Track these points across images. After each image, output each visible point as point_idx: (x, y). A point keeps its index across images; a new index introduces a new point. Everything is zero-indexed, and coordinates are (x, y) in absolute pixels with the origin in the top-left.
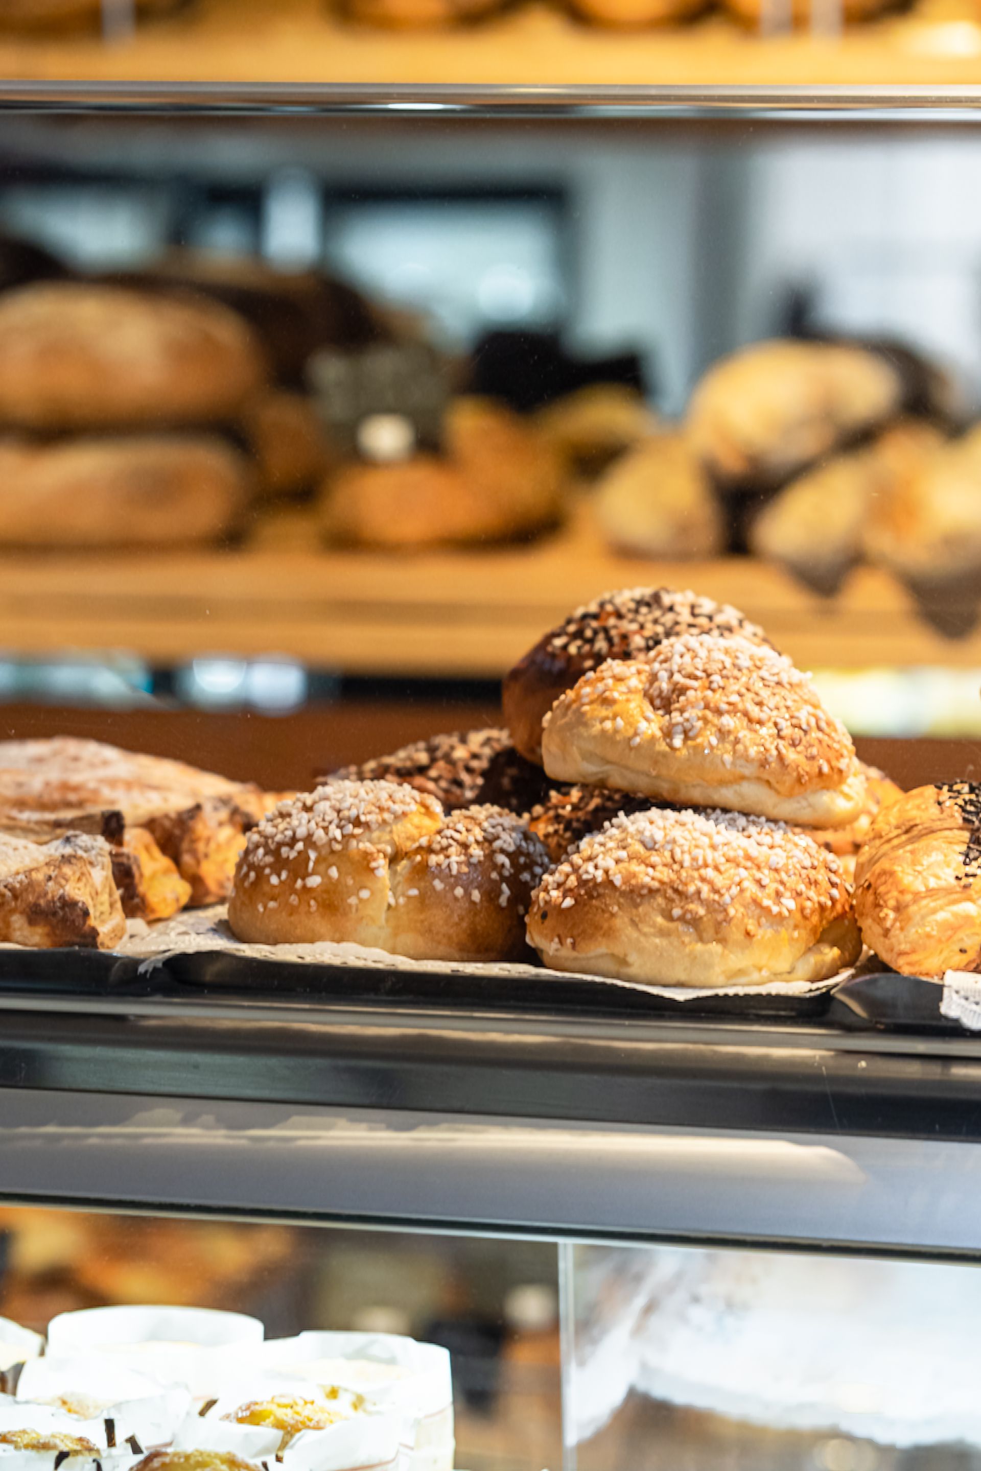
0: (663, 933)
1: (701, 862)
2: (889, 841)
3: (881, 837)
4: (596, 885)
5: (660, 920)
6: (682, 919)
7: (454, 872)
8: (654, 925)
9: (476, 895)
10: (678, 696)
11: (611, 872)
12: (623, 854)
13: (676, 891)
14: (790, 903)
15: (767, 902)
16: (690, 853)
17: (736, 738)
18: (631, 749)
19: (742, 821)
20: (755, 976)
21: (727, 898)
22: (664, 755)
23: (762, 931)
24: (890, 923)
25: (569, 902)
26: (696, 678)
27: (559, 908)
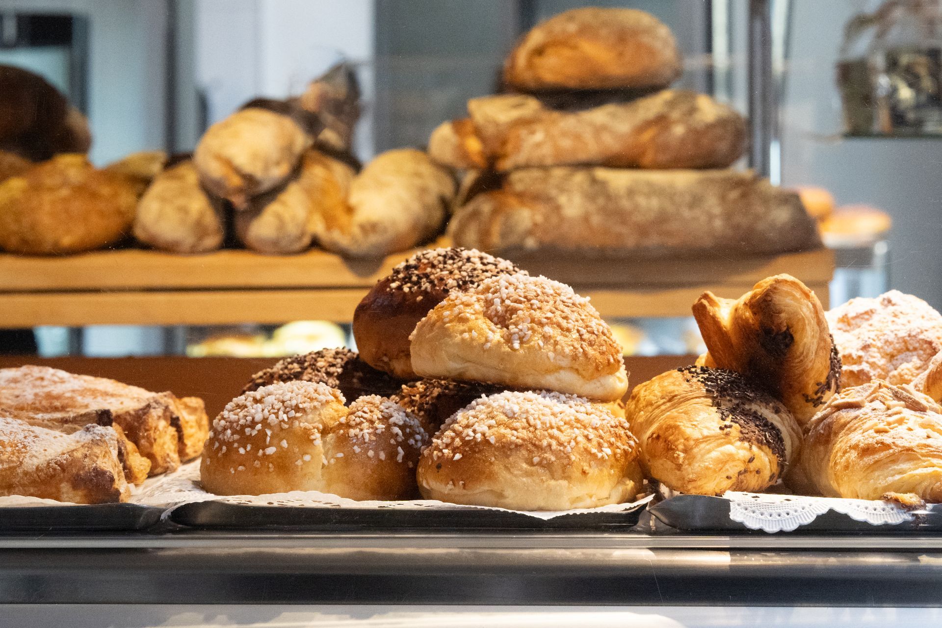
0: (528, 474)
1: (548, 425)
2: (658, 407)
3: (651, 404)
4: (476, 444)
5: (525, 466)
6: (540, 464)
7: (367, 440)
8: (521, 470)
9: (382, 456)
10: (511, 315)
11: (487, 435)
12: (493, 422)
13: (534, 445)
14: (608, 451)
15: (594, 451)
16: (540, 419)
17: (555, 341)
18: (484, 351)
19: (563, 397)
20: (588, 502)
21: (569, 449)
22: (508, 354)
23: (593, 471)
24: (681, 461)
25: (458, 456)
26: (520, 302)
27: (451, 461)
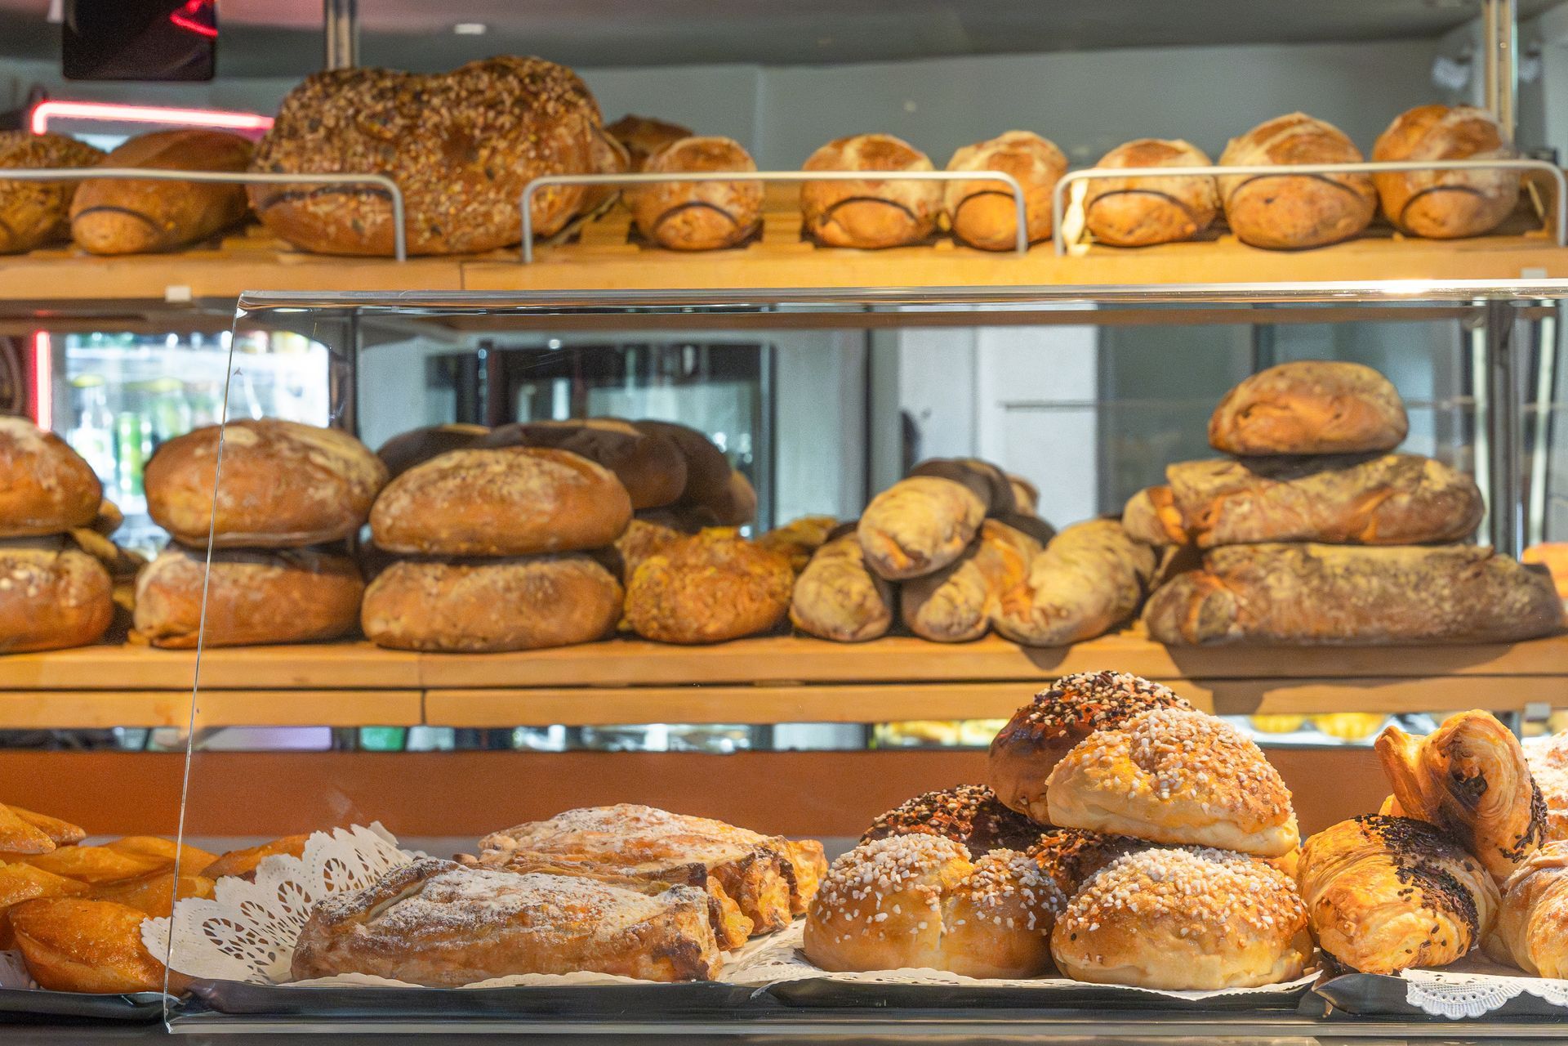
0: (1175, 948)
1: (1199, 890)
2: (1331, 865)
3: (1323, 862)
4: (1116, 912)
5: (1172, 938)
6: (1189, 936)
7: (993, 905)
8: (1167, 943)
9: (1010, 922)
10: (1160, 758)
11: (1128, 901)
12: (1136, 886)
13: (1182, 914)
14: (1269, 919)
15: (1253, 920)
16: (1189, 883)
17: (1210, 789)
18: (1129, 801)
19: (1219, 855)
20: (1247, 979)
21: (1222, 917)
22: (1156, 805)
23: (1250, 943)
24: (1352, 933)
25: (1095, 926)
26: (1172, 743)
27: (1087, 932)
